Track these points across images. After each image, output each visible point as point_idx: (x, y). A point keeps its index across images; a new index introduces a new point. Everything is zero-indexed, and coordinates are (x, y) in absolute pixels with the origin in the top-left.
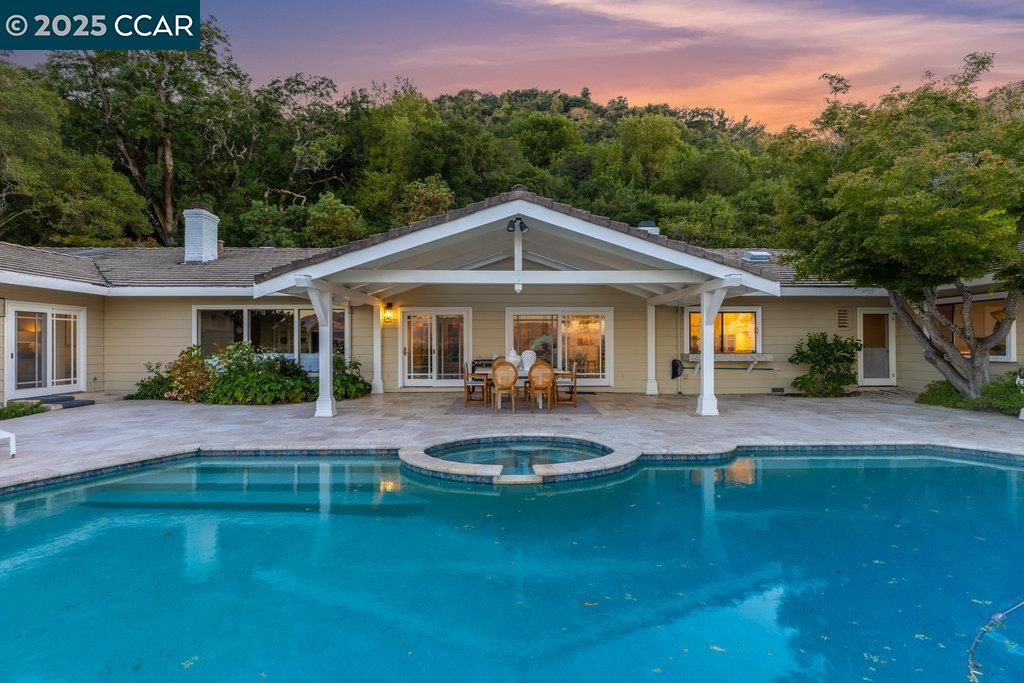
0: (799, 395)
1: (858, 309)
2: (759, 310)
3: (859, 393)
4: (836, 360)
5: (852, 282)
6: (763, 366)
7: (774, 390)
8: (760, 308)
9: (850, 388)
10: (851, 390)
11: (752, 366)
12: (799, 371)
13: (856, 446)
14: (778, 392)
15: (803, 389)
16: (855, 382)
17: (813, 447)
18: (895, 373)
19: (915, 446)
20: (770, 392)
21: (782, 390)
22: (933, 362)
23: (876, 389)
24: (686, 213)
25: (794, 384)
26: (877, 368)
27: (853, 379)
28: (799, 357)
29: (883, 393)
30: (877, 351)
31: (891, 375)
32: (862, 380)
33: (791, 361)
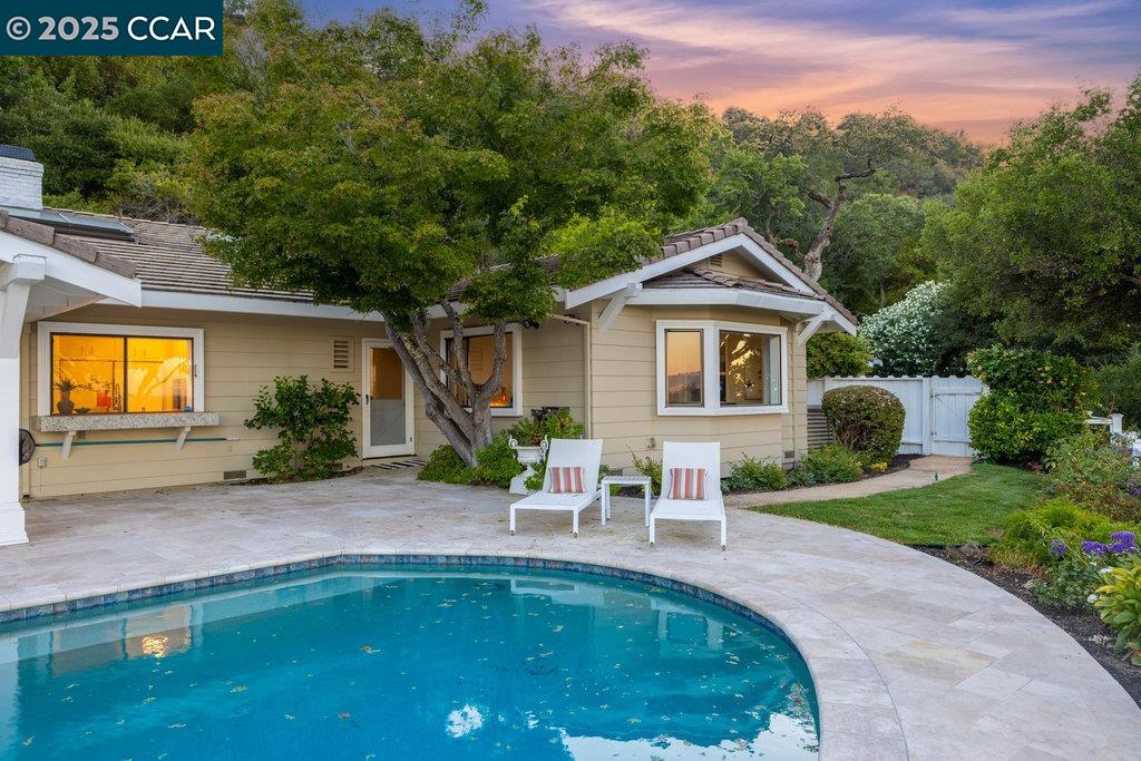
0: (264, 481)
1: (363, 339)
2: (198, 334)
3: (362, 469)
4: (320, 421)
5: (308, 293)
6: (201, 434)
7: (228, 475)
8: (201, 331)
9: (348, 463)
10: (353, 466)
11: (183, 436)
12: (266, 440)
13: (217, 577)
14: (234, 478)
15: (273, 471)
16: (354, 453)
17: (131, 592)
18: (412, 435)
19: (321, 560)
20: (221, 478)
21: (243, 473)
22: (434, 419)
23: (388, 462)
24: (170, 159)
25: (257, 463)
26: (387, 430)
27: (349, 448)
28: (264, 417)
29: (395, 466)
30: (390, 403)
31: (408, 439)
32: (368, 449)
33: (250, 425)
